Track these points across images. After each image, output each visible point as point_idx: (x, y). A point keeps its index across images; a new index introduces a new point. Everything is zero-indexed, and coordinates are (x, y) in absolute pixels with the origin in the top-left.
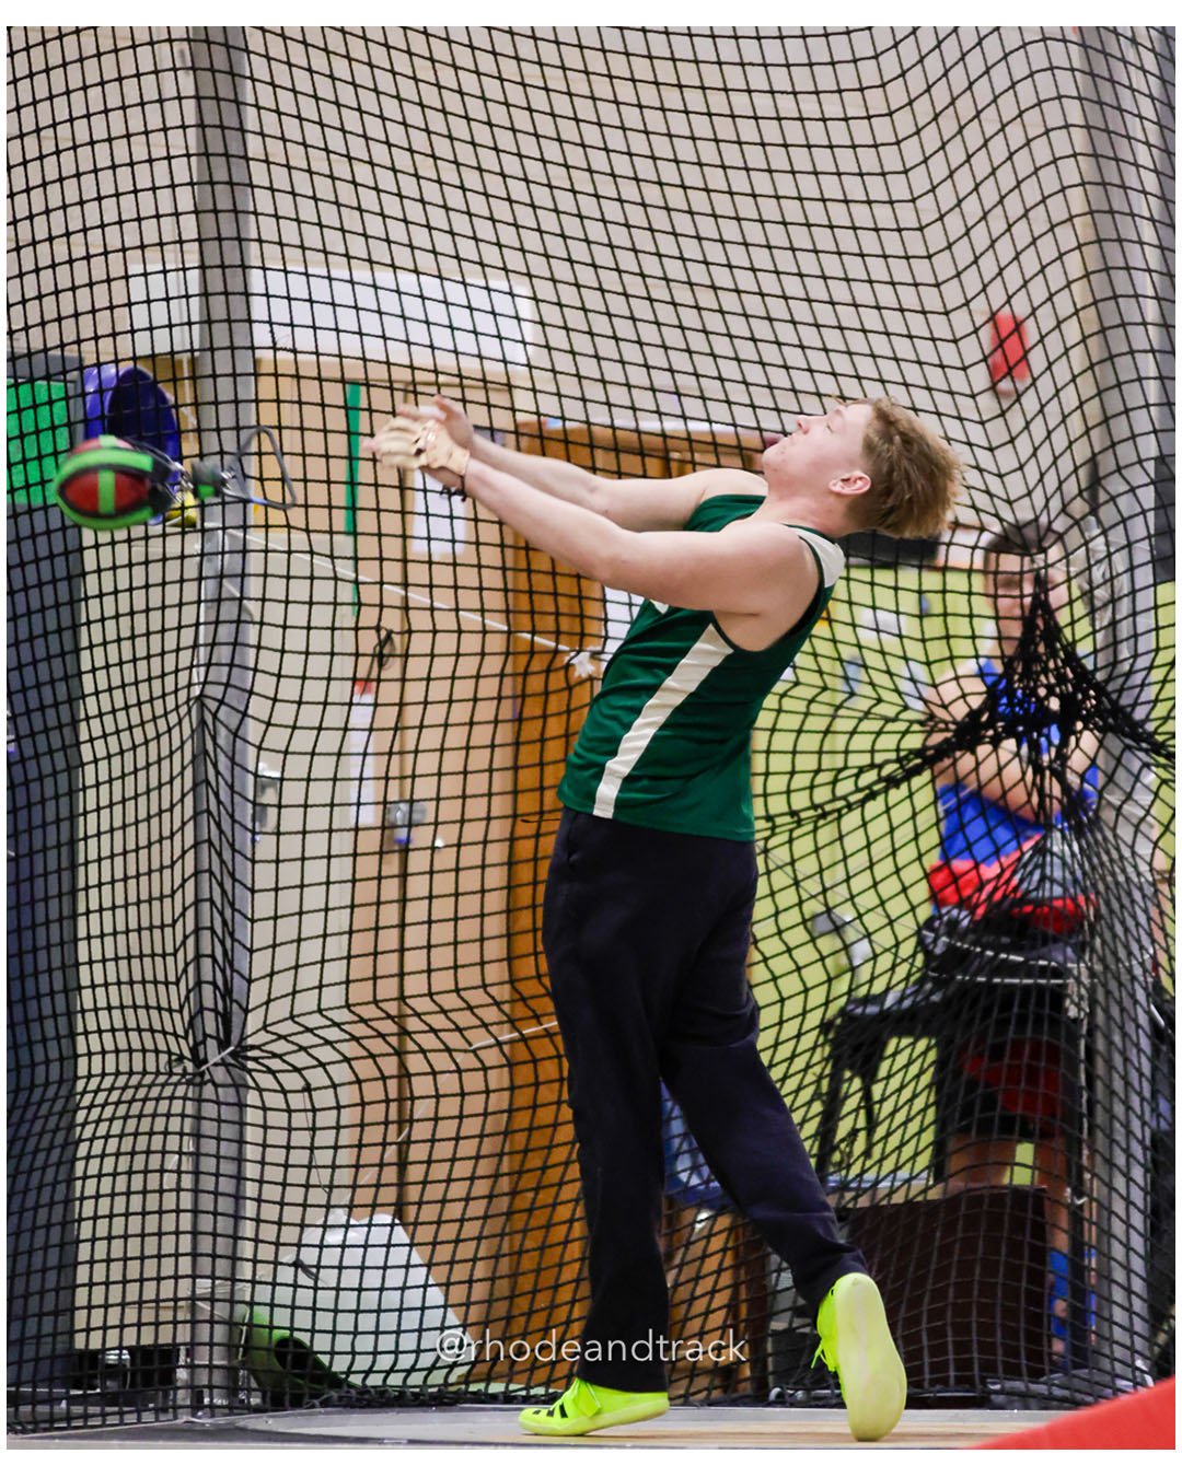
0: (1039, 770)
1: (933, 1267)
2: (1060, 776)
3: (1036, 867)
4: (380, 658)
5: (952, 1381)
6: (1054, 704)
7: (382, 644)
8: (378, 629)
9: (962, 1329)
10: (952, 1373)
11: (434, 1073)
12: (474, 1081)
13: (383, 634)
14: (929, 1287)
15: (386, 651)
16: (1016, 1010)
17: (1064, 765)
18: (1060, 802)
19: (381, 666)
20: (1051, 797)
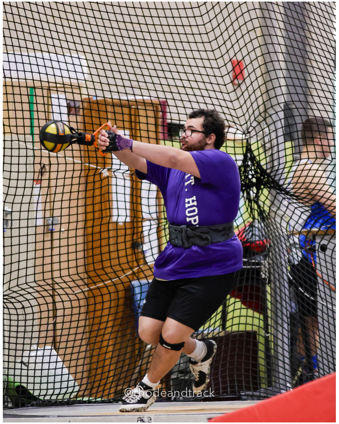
0: (250, 201)
1: (222, 357)
2: (257, 203)
3: (250, 231)
4: (41, 173)
5: (229, 392)
6: (254, 180)
7: (42, 168)
8: (40, 164)
9: (231, 376)
10: (229, 390)
11: (63, 301)
12: (75, 304)
13: (42, 165)
14: (221, 363)
15: (43, 171)
16: (245, 276)
17: (258, 199)
18: (257, 211)
19: (42, 175)
20: (254, 209)
